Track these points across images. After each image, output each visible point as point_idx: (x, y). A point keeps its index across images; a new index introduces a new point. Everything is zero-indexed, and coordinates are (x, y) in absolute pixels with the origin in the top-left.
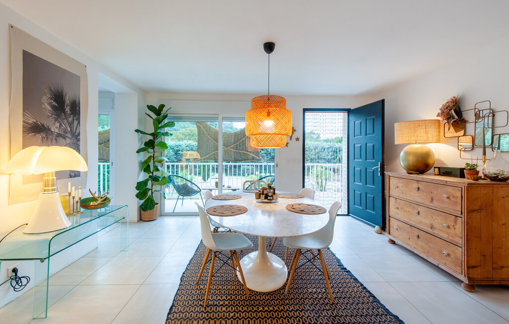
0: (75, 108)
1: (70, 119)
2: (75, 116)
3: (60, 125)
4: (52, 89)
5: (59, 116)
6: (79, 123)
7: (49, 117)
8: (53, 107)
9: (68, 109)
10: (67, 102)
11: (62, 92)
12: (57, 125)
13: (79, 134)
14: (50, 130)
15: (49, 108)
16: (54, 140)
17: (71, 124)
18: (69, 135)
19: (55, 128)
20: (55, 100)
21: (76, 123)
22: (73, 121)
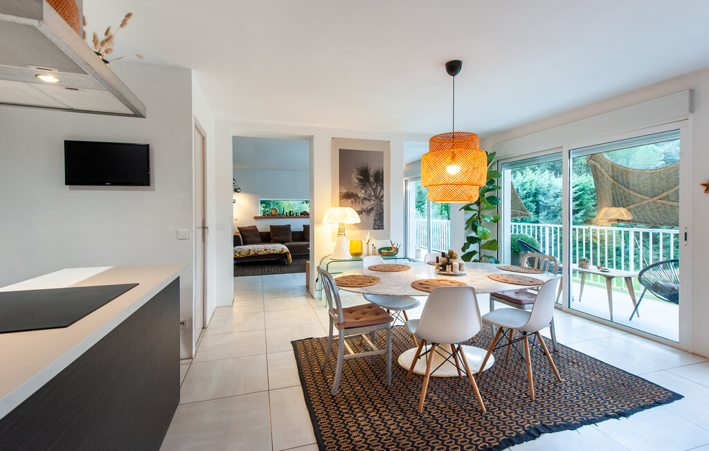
0: (379, 177)
1: (374, 186)
2: (378, 183)
3: (366, 191)
4: (359, 168)
5: (364, 185)
6: (382, 188)
7: (356, 187)
8: (360, 180)
9: (372, 180)
10: (372, 173)
11: (367, 167)
12: (363, 192)
13: (382, 197)
14: (357, 196)
15: (357, 181)
16: (361, 203)
17: (374, 190)
18: (373, 198)
19: (361, 194)
20: (361, 175)
21: (379, 188)
22: (377, 186)
